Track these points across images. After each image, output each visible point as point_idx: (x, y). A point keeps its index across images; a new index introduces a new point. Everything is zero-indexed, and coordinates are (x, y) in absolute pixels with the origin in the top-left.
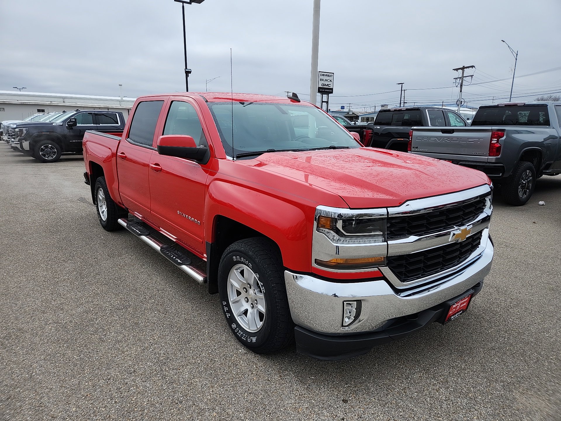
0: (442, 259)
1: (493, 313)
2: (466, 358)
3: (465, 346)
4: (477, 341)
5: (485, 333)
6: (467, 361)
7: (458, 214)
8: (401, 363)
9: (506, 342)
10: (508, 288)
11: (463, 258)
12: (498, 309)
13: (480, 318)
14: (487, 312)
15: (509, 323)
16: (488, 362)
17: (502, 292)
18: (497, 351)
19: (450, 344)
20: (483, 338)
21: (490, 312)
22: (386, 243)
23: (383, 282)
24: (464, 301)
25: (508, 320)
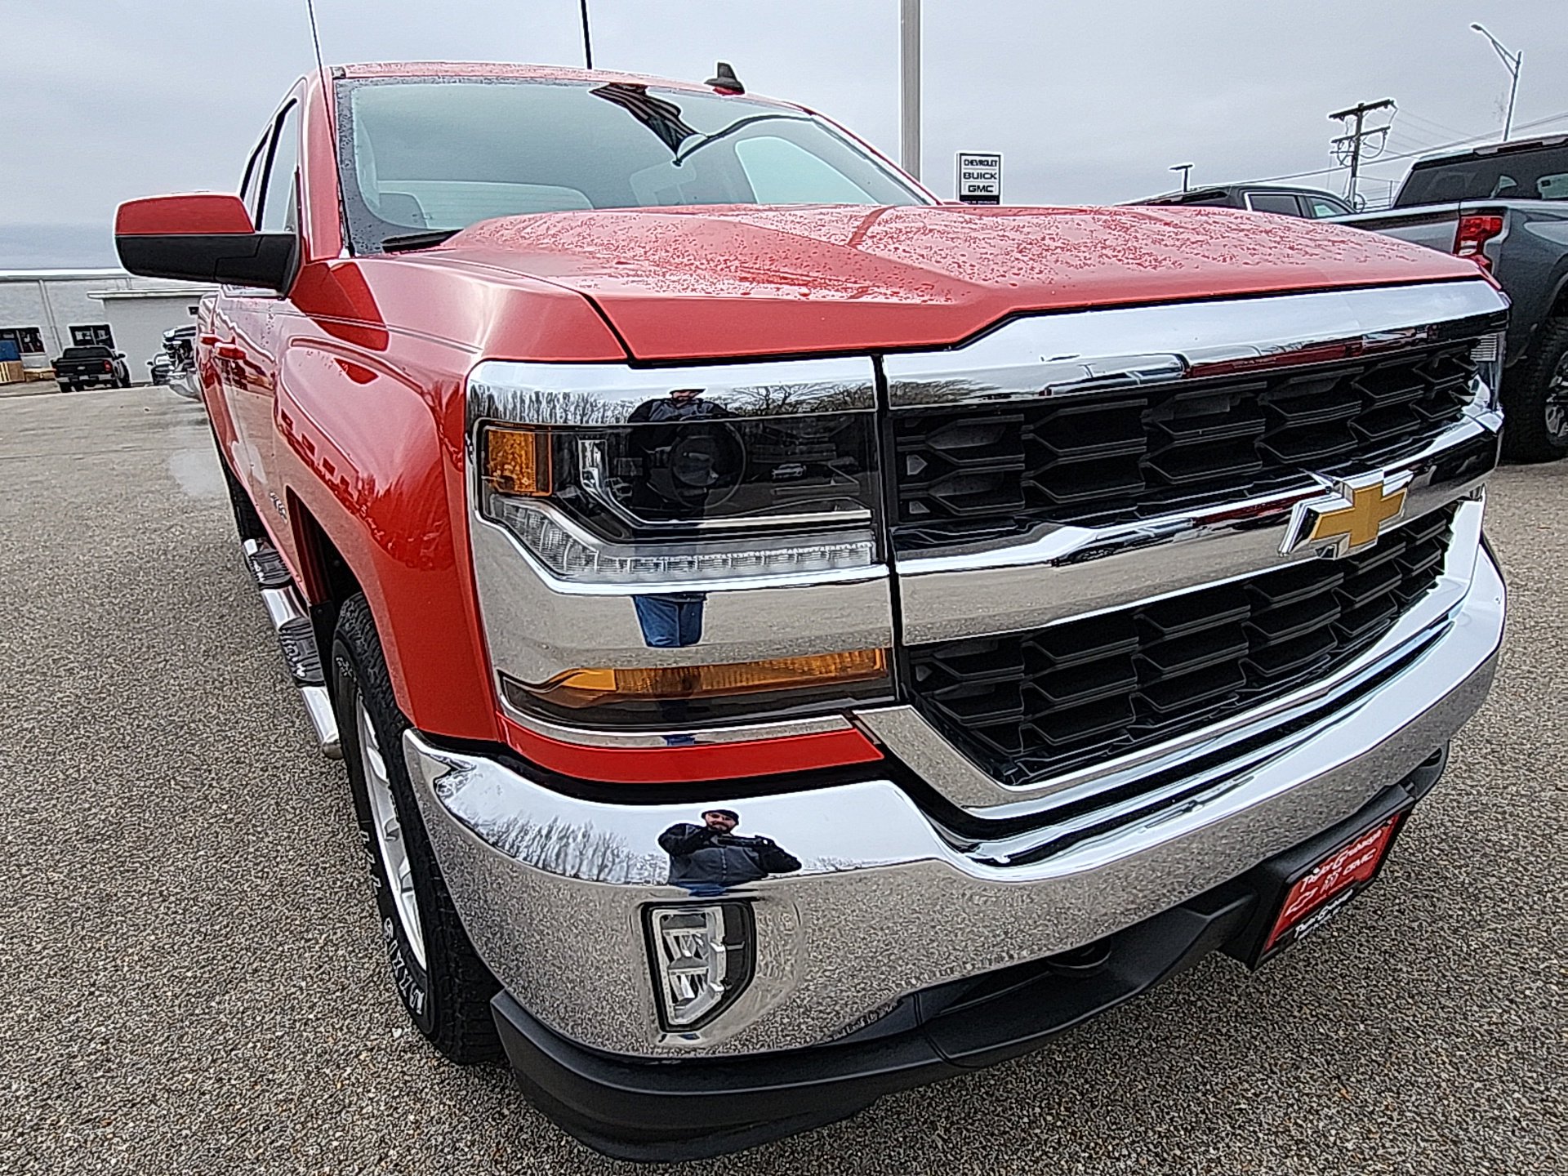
0: (1249, 648)
1: (1485, 855)
2: (1367, 1093)
3: (1362, 1022)
4: (1420, 993)
5: (1454, 954)
6: (1372, 1113)
7: (1334, 413)
8: (1057, 1116)
9: (1558, 1003)
10: (1538, 745)
11: (1358, 637)
12: (1504, 837)
13: (1431, 879)
14: (1457, 849)
15: (1558, 901)
16: (1474, 1117)
17: (1517, 760)
18: (1520, 1055)
19: (1296, 1013)
20: (1444, 976)
21: (1473, 850)
22: (883, 570)
23: (886, 788)
24: (1360, 847)
25: (1551, 886)
